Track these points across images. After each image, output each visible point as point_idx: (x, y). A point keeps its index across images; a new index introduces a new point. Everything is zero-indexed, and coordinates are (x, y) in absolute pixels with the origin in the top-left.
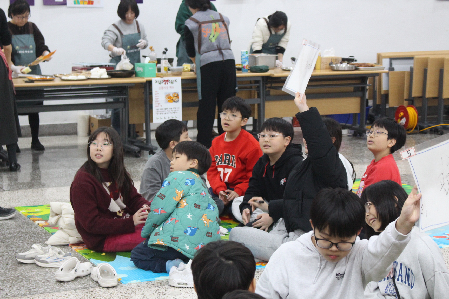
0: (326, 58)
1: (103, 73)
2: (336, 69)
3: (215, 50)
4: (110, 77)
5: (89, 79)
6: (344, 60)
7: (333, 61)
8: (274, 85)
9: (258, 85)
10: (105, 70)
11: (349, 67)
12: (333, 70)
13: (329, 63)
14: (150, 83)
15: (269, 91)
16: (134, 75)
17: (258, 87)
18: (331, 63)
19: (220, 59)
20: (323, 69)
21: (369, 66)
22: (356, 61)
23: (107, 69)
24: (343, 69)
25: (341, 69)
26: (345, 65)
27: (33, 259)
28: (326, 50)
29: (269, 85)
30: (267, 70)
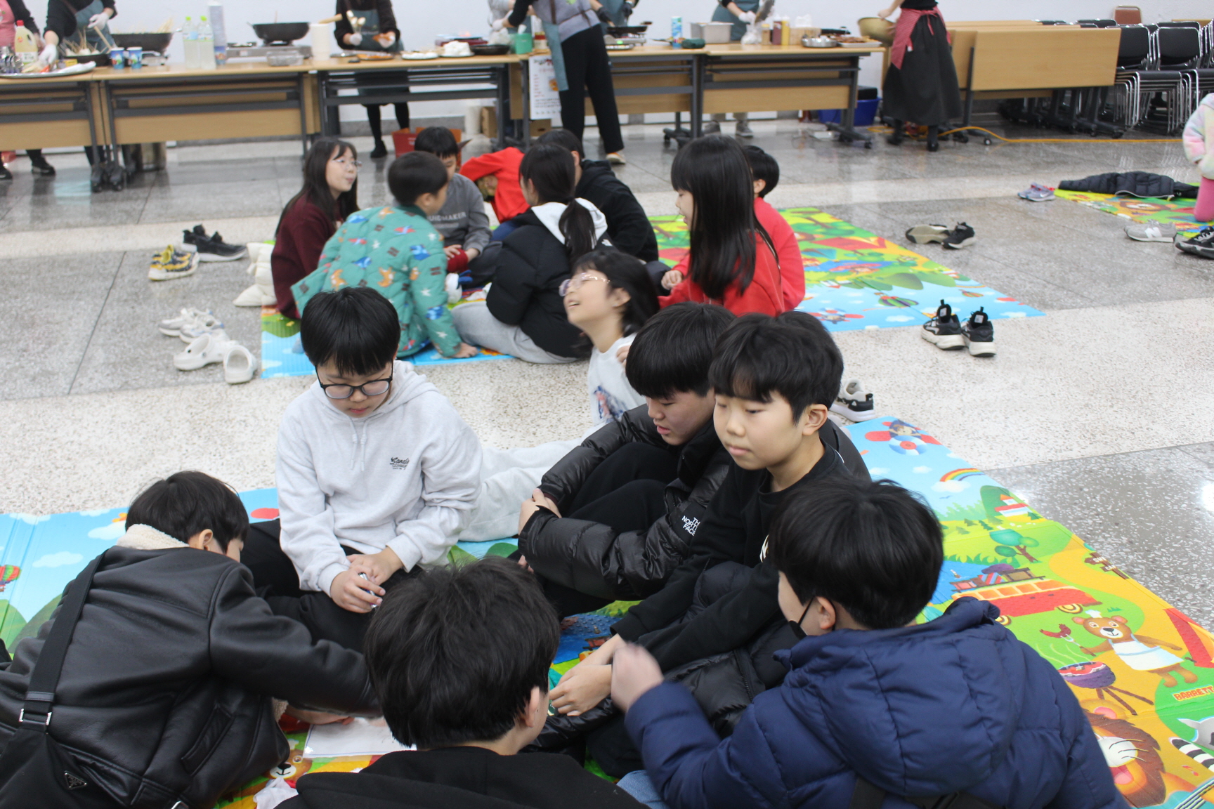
0: (798, 30)
1: (464, 49)
2: (808, 44)
3: (577, 14)
4: (473, 54)
5: (441, 57)
6: (825, 32)
7: (808, 34)
8: (715, 67)
9: (689, 66)
10: (465, 45)
11: (827, 43)
12: (805, 47)
13: (801, 36)
14: (526, 63)
15: (711, 76)
16: (509, 52)
17: (691, 70)
18: (804, 37)
19: (585, 27)
20: (793, 45)
21: (857, 42)
22: (849, 33)
23: (471, 44)
24: (819, 45)
25: (815, 45)
26: (822, 40)
27: (178, 329)
28: (799, 18)
29: (708, 67)
30: (702, 46)
